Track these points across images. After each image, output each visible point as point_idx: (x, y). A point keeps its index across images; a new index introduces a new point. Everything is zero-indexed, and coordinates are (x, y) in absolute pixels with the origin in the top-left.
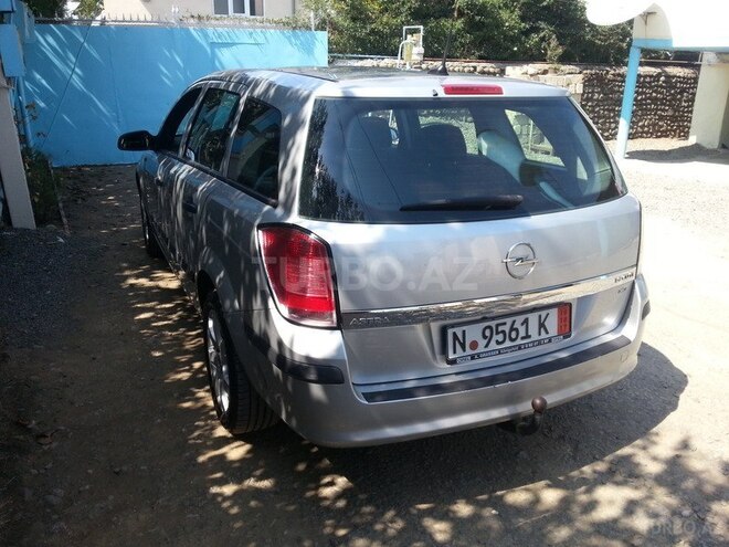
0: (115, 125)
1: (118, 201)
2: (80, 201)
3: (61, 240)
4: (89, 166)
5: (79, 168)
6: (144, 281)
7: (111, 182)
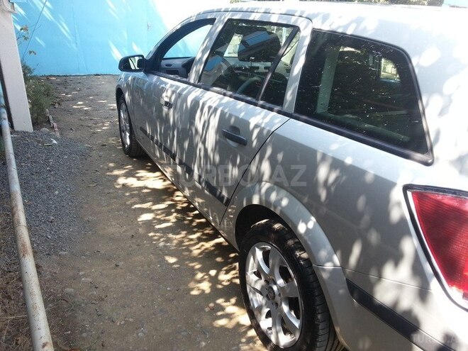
0: (74, 46)
1: (87, 105)
2: (57, 106)
3: (55, 142)
4: (54, 76)
5: (48, 78)
6: (132, 182)
7: (74, 89)
